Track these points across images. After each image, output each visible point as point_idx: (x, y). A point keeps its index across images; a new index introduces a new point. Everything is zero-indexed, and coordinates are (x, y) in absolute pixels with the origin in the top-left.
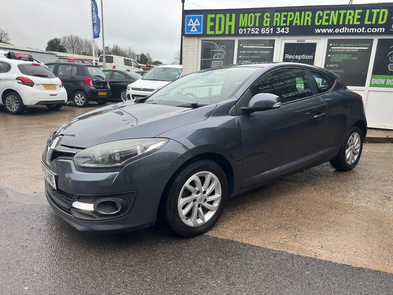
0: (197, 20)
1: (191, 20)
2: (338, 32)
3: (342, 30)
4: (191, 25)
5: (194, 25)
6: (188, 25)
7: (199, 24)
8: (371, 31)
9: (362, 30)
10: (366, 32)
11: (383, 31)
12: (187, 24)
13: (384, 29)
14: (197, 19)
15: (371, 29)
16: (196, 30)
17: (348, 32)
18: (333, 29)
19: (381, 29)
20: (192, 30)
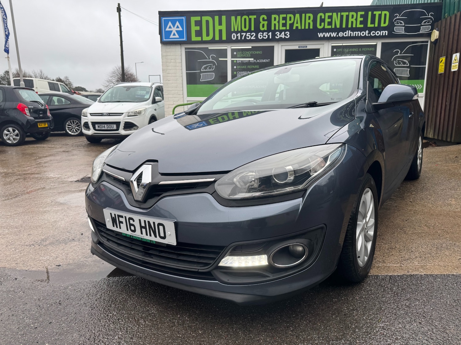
0: (177, 24)
1: (170, 24)
2: (342, 36)
3: (346, 34)
4: (170, 30)
5: (174, 30)
6: (167, 30)
7: (180, 29)
8: (374, 35)
9: (366, 33)
10: (369, 35)
11: (387, 34)
12: (165, 28)
13: (387, 32)
14: (177, 22)
15: (374, 32)
16: (177, 36)
17: (352, 35)
18: (336, 33)
19: (384, 32)
20: (172, 36)
